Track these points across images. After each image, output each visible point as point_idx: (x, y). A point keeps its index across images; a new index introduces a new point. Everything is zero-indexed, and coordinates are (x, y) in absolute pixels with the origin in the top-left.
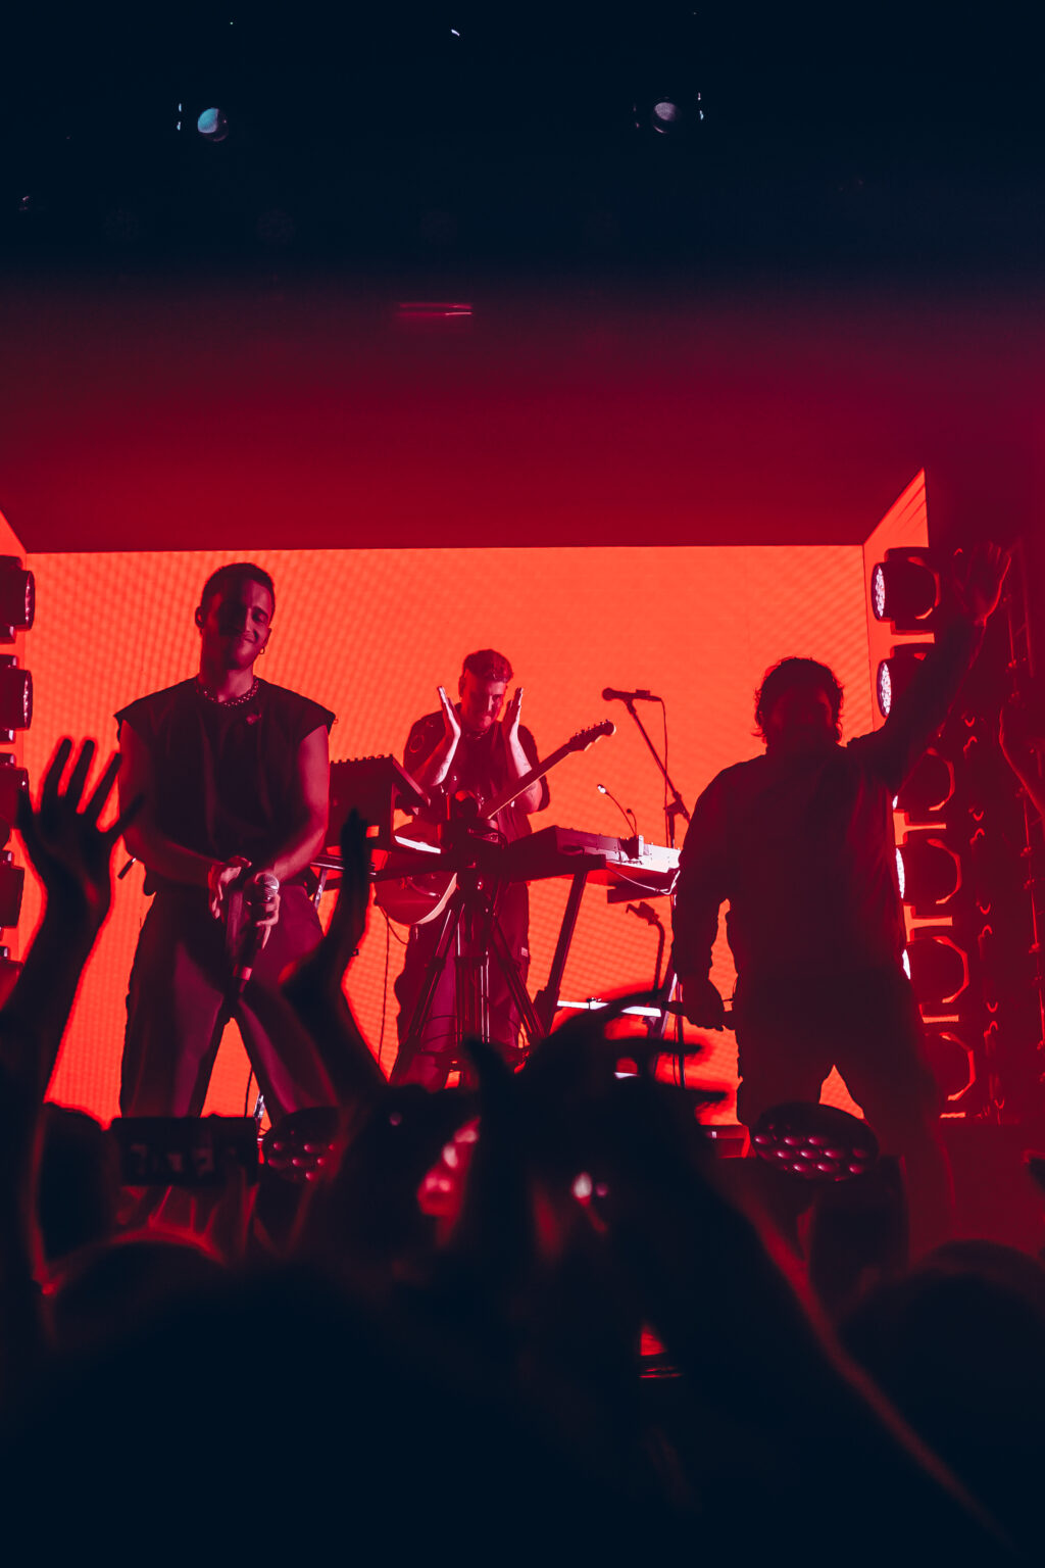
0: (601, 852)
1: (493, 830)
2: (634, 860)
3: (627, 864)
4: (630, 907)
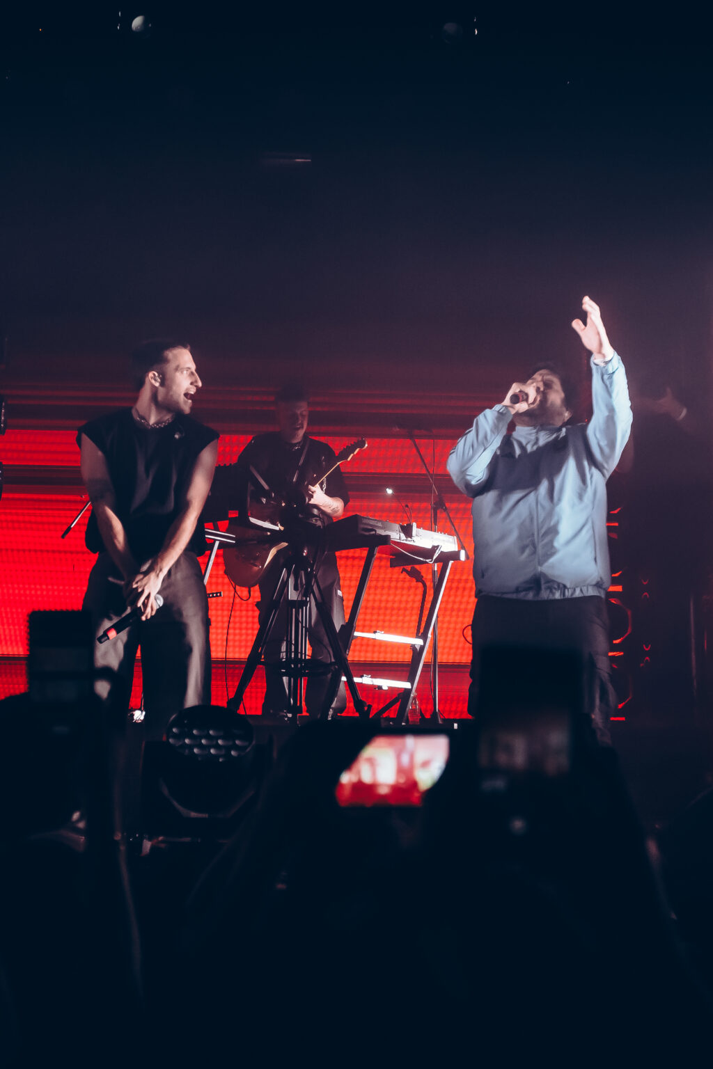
0: (387, 533)
1: (315, 516)
2: (409, 539)
3: (405, 542)
4: (404, 570)
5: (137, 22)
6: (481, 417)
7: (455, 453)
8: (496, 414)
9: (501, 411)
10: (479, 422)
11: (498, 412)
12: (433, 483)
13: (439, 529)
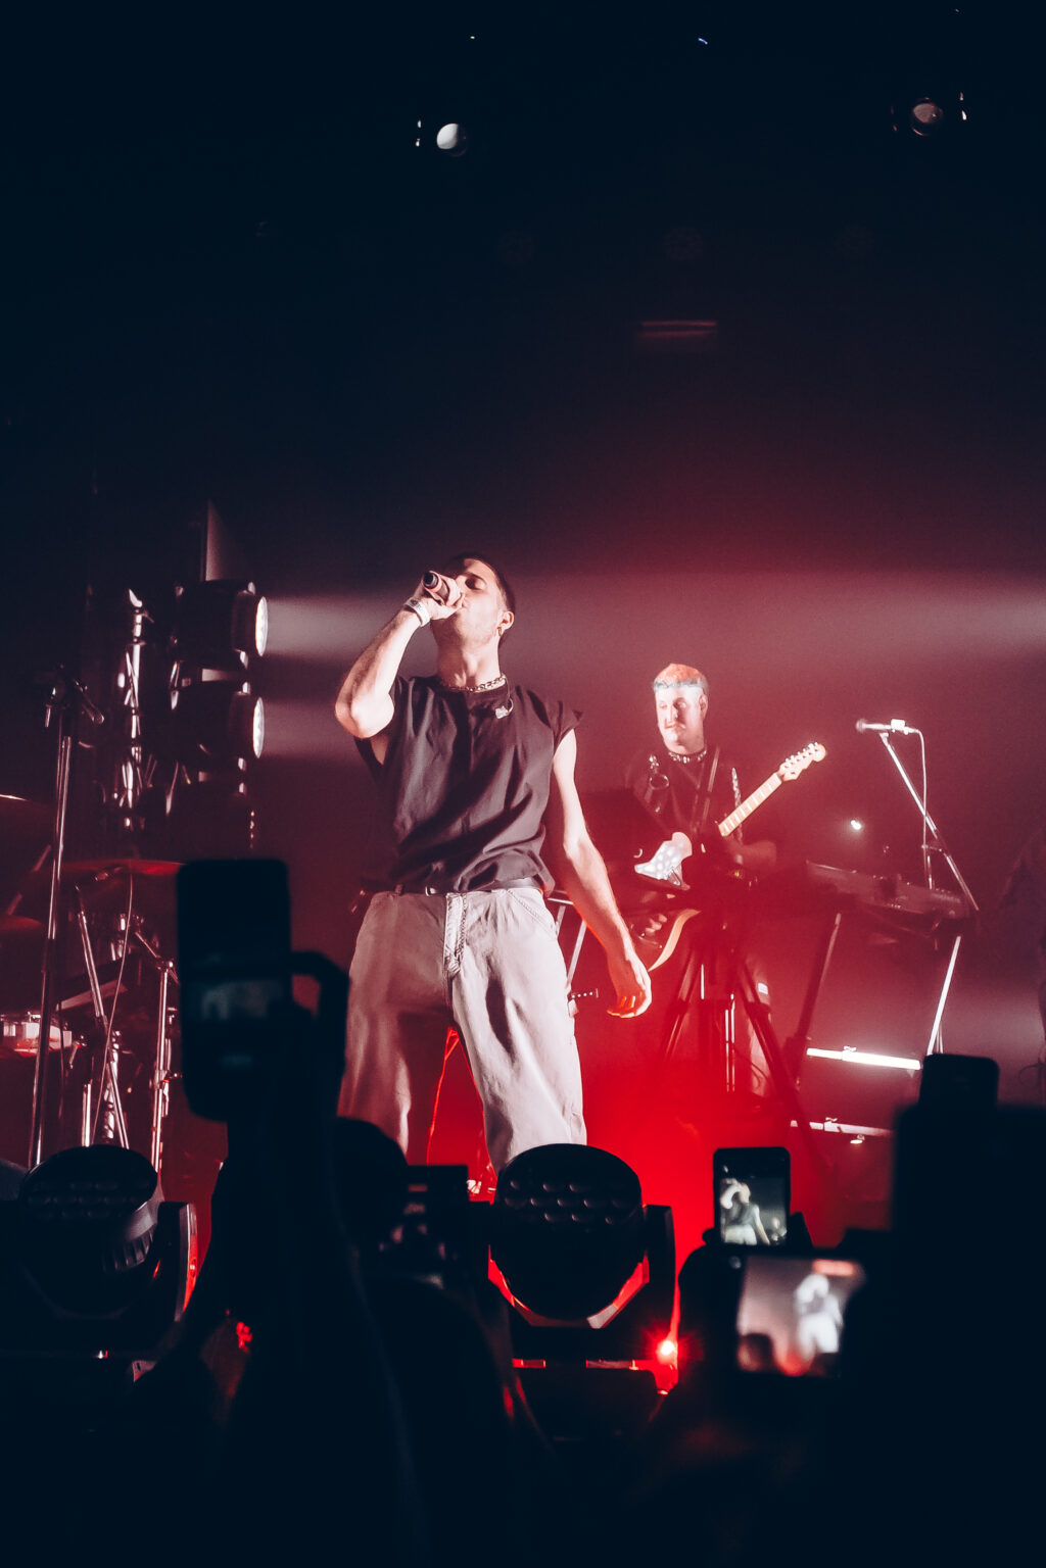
5: (446, 135)
12: (924, 812)
13: (937, 884)
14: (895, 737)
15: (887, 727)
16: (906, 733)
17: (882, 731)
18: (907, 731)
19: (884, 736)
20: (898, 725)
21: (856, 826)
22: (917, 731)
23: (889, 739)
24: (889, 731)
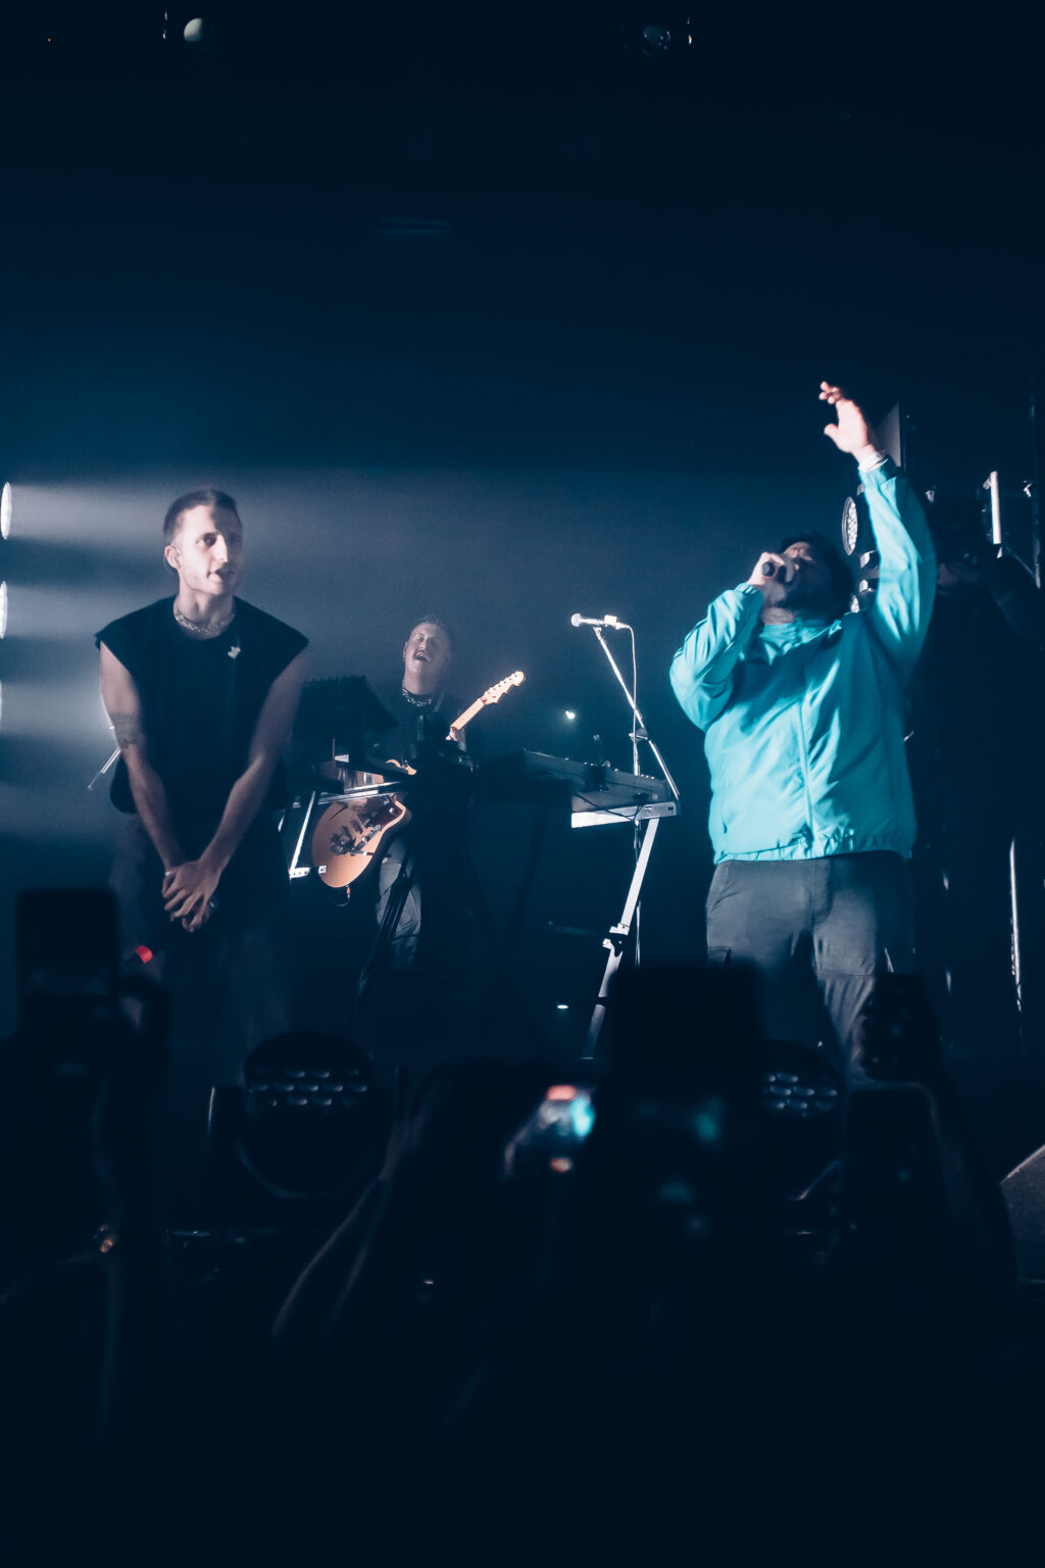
0: (568, 777)
5: (192, 27)
6: (718, 603)
7: (683, 655)
8: (741, 596)
9: (748, 591)
10: (716, 610)
11: (744, 593)
12: (633, 705)
13: (642, 771)
14: (608, 632)
15: (601, 622)
16: (618, 628)
17: (596, 626)
18: (619, 626)
19: (597, 630)
20: (610, 620)
21: (571, 716)
22: (628, 627)
23: (602, 633)
24: (601, 626)
